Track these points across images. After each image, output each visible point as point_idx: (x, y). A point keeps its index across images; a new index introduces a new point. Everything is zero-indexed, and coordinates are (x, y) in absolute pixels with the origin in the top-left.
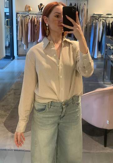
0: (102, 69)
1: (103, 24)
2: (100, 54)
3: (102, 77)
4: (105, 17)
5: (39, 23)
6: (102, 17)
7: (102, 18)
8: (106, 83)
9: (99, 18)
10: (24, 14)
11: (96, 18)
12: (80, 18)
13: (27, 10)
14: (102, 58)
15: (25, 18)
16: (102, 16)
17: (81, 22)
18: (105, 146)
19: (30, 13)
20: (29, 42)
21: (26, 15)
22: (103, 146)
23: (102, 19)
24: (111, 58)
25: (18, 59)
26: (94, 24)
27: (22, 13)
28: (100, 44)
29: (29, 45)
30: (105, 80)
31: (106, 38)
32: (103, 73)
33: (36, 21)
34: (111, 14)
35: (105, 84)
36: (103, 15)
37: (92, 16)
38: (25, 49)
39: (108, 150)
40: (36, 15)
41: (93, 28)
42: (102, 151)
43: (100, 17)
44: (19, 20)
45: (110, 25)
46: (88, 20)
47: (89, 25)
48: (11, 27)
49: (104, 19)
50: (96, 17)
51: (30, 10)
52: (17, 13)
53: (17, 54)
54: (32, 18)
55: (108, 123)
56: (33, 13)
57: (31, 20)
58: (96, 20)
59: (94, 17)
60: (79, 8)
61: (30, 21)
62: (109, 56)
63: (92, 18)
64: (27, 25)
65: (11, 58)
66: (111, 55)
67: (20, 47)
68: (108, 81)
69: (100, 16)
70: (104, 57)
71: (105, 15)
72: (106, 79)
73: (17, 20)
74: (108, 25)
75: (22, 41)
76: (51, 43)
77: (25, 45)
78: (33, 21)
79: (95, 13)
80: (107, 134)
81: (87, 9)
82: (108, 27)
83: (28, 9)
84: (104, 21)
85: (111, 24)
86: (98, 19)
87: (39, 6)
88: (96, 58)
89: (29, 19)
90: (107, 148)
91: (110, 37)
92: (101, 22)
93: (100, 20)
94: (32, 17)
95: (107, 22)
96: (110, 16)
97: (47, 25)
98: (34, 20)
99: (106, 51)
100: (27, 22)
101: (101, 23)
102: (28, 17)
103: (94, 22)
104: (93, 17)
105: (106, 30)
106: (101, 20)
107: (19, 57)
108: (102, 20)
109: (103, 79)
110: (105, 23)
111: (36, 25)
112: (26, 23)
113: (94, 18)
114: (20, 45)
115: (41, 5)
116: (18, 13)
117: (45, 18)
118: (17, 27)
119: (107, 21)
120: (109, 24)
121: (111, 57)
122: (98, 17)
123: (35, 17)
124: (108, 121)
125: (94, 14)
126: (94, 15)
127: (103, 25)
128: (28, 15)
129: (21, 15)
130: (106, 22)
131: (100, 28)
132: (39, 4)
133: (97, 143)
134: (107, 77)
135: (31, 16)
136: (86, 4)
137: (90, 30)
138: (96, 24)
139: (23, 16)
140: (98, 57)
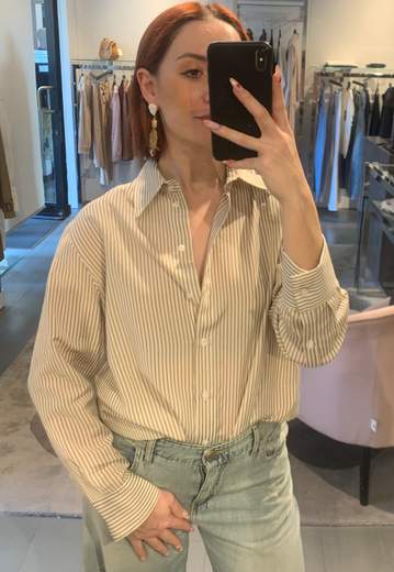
0: (353, 246)
1: (355, 96)
2: (347, 198)
3: (352, 272)
4: (363, 75)
6: (354, 75)
7: (352, 79)
8: (366, 290)
9: (342, 80)
10: (99, 67)
11: (331, 77)
13: (107, 55)
14: (352, 209)
15: (101, 82)
16: (353, 71)
18: (364, 502)
19: (115, 63)
20: (114, 159)
21: (105, 71)
22: (356, 502)
23: (354, 82)
24: (384, 210)
26: (326, 101)
27: (89, 66)
28: (345, 164)
29: (116, 168)
30: (362, 280)
31: (365, 143)
32: (355, 260)
34: (382, 66)
35: (362, 294)
36: (355, 67)
37: (319, 71)
38: (102, 182)
39: (374, 516)
41: (325, 111)
42: (352, 521)
43: (348, 75)
44: (81, 87)
45: (381, 101)
47: (311, 101)
48: (57, 112)
49: (361, 80)
50: (333, 74)
51: (115, 57)
52: (76, 67)
54: (122, 84)
55: (374, 430)
56: (123, 64)
57: (121, 89)
58: (334, 86)
59: (327, 75)
60: (275, 46)
61: (116, 91)
62: (375, 202)
63: (320, 78)
64: (108, 104)
66: (382, 200)
67: (89, 177)
68: (371, 284)
69: (346, 71)
70: (359, 207)
71: (362, 68)
72: (364, 277)
73: (75, 87)
74: (371, 101)
75: (92, 158)
76: (171, 188)
77: (102, 170)
79: (331, 63)
80: (372, 463)
81: (304, 53)
82: (371, 109)
83: (109, 52)
84: (358, 87)
85: (384, 96)
86: (338, 81)
88: (335, 209)
89: (114, 84)
90: (370, 508)
91: (378, 140)
92: (351, 91)
93: (345, 84)
94: (124, 77)
95: (371, 93)
96: (378, 72)
97: (153, 109)
99: (366, 188)
100: (107, 96)
101: (348, 97)
102: (111, 79)
103: (327, 91)
104: (322, 74)
105: (366, 116)
106: (349, 84)
108: (353, 85)
109: (357, 278)
110: (364, 95)
112: (104, 99)
113: (326, 79)
114: (87, 171)
116: (78, 67)
117: (144, 79)
118: (76, 111)
119: (368, 89)
120: (376, 97)
121: (384, 205)
122: (341, 75)
124: (374, 423)
125: (327, 66)
126: (328, 70)
127: (354, 100)
128: (111, 73)
129: (87, 72)
130: (366, 92)
131: (345, 112)
133: (337, 490)
134: (368, 272)
135: (119, 74)
136: (300, 31)
137: (313, 120)
138: (333, 98)
139: (94, 77)
140: (340, 206)
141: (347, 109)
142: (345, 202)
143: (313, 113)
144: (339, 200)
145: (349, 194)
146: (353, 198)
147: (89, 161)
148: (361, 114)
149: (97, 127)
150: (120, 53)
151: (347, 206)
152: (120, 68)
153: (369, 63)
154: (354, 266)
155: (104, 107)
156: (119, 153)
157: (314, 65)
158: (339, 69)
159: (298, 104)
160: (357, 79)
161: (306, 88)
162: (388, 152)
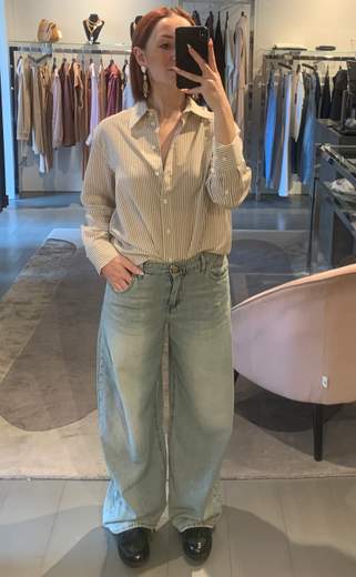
0: (306, 231)
1: (305, 80)
2: (299, 183)
3: (305, 257)
4: (313, 58)
5: (90, 80)
6: (304, 58)
7: (301, 62)
9: (291, 62)
10: (33, 50)
11: (282, 60)
12: (229, 63)
13: (47, 37)
14: (304, 195)
15: (41, 65)
16: (303, 54)
17: (232, 74)
18: (318, 457)
19: (54, 46)
20: (55, 145)
21: (44, 54)
22: (311, 458)
23: (304, 65)
24: (334, 190)
25: (19, 207)
26: (276, 84)
27: (27, 49)
28: (296, 148)
29: (56, 155)
30: (314, 265)
31: (316, 126)
32: (307, 245)
33: (77, 73)
34: (332, 49)
36: (305, 50)
37: (267, 53)
38: (42, 170)
39: (328, 469)
40: (75, 56)
42: (306, 473)
43: (298, 58)
45: (331, 83)
46: (256, 70)
47: (260, 84)
49: (311, 63)
50: (283, 57)
51: (54, 39)
52: (13, 49)
53: (17, 191)
54: (63, 65)
55: (325, 386)
56: (63, 47)
57: (62, 71)
58: (284, 69)
59: (276, 57)
60: (223, 28)
61: (56, 74)
62: (326, 183)
63: (269, 61)
64: (48, 87)
67: (26, 165)
69: (296, 54)
70: (311, 193)
71: (311, 51)
72: (316, 262)
73: (12, 71)
74: (322, 84)
75: (31, 145)
77: (41, 157)
78: (67, 73)
79: (279, 46)
80: (324, 426)
81: (252, 33)
82: (322, 92)
83: (48, 34)
84: (308, 71)
85: (334, 79)
86: (288, 64)
87: (85, 22)
88: (286, 195)
89: (54, 67)
90: (323, 463)
91: (329, 122)
92: (301, 75)
93: (295, 68)
94: (65, 60)
95: (321, 76)
96: (329, 55)
97: (143, 69)
98: (72, 72)
99: (317, 170)
100: (47, 79)
101: (298, 80)
102: (50, 63)
103: (277, 74)
104: (271, 57)
105: (317, 100)
106: (299, 66)
107: (21, 198)
108: (302, 68)
109: (309, 263)
110: (314, 77)
111: (78, 87)
112: (44, 83)
113: (276, 62)
114: (25, 159)
115: (94, 18)
116: (16, 49)
117: (138, 53)
119: (318, 71)
120: (327, 80)
122: (290, 58)
123: (74, 60)
124: (325, 379)
125: (275, 48)
126: (277, 52)
127: (304, 83)
128: (51, 56)
129: (25, 55)
130: (316, 75)
132: (87, 17)
133: (292, 449)
134: (320, 257)
135: (59, 57)
136: (247, 13)
137: (263, 104)
138: (283, 80)
139: (33, 59)
140: (291, 192)
141: (297, 92)
142: (297, 188)
143: (263, 97)
144: (289, 189)
145: (302, 181)
146: (305, 183)
147: (27, 147)
148: (312, 97)
149: (37, 111)
150: (60, 35)
151: (299, 192)
152: (58, 51)
153: (319, 46)
154: (306, 251)
155: (44, 90)
156: (61, 139)
157: (263, 47)
158: (288, 52)
159: (246, 87)
160: (306, 62)
161: (255, 70)
162: (338, 134)
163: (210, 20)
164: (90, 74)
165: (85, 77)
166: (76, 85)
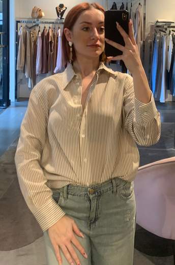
1: (173, 38)
5: (58, 38)
6: (172, 27)
7: (171, 29)
9: (166, 29)
10: (31, 22)
13: (36, 16)
14: (174, 101)
15: (32, 30)
16: (172, 25)
19: (40, 20)
20: (37, 73)
21: (34, 24)
23: (172, 31)
25: (16, 106)
26: (158, 40)
28: (169, 75)
29: (38, 78)
33: (51, 34)
36: (173, 23)
37: (154, 24)
38: (29, 86)
40: (51, 25)
41: (157, 46)
43: (169, 27)
44: (20, 33)
47: (149, 41)
48: (6, 47)
50: (162, 26)
51: (40, 17)
52: (18, 22)
53: (16, 97)
54: (44, 30)
56: (46, 21)
57: (43, 34)
58: (162, 33)
59: (158, 26)
60: (129, 11)
61: (40, 35)
64: (35, 42)
65: (4, 105)
67: (22, 83)
69: (169, 25)
73: (17, 33)
75: (24, 72)
76: (77, 77)
77: (29, 79)
78: (46, 34)
79: (159, 21)
83: (37, 14)
86: (164, 30)
87: (57, 8)
88: (164, 102)
89: (39, 31)
92: (171, 35)
93: (167, 32)
94: (45, 27)
97: (70, 44)
98: (48, 33)
100: (35, 38)
101: (170, 38)
102: (37, 29)
103: (158, 35)
106: (170, 31)
108: (172, 32)
111: (51, 42)
113: (158, 29)
114: (21, 80)
115: (62, 6)
117: (67, 33)
118: (17, 46)
122: (165, 27)
123: (50, 27)
125: (157, 22)
126: (158, 24)
127: (173, 40)
128: (38, 25)
129: (24, 25)
131: (168, 46)
132: (58, 5)
136: (142, 3)
137: (151, 51)
138: (161, 39)
139: (28, 28)
140: (167, 100)
142: (170, 98)
143: (151, 47)
144: (166, 98)
145: (172, 93)
146: (174, 95)
147: (22, 74)
150: (43, 14)
151: (171, 100)
152: (43, 23)
155: (33, 44)
156: (40, 69)
157: (150, 21)
158: (164, 24)
159: (142, 42)
160: (174, 29)
161: (146, 33)
163: (122, 7)
164: (58, 35)
165: (55, 37)
166: (50, 41)
